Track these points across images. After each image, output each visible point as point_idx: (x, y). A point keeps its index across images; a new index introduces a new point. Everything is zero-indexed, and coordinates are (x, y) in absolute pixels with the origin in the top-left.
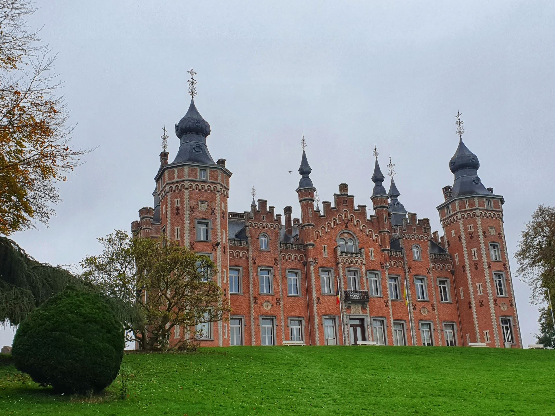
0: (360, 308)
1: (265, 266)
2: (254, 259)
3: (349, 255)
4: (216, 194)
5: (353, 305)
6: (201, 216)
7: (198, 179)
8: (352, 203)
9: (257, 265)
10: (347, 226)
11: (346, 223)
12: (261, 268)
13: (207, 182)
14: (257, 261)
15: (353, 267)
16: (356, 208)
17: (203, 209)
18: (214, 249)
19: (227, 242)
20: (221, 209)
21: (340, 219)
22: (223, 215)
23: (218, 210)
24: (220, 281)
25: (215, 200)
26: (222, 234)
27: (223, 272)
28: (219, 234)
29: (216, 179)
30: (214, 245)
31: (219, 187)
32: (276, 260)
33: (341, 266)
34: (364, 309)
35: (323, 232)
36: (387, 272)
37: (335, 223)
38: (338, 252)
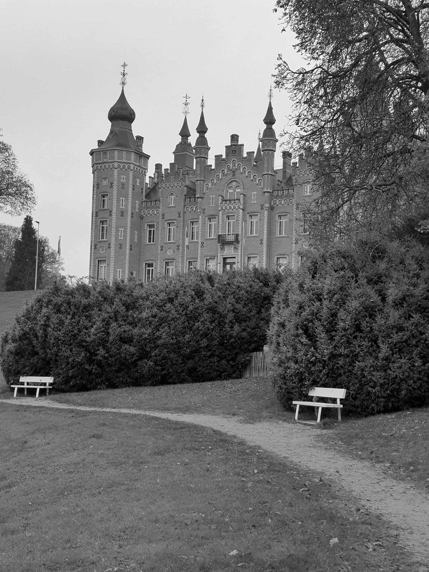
0: (233, 248)
1: (170, 220)
2: (163, 215)
3: (228, 202)
4: (114, 171)
5: (227, 246)
6: (103, 191)
7: (101, 162)
8: (241, 151)
9: (165, 219)
10: (234, 175)
11: (234, 172)
12: (168, 222)
13: (108, 163)
14: (165, 216)
15: (231, 213)
17: (105, 184)
18: (111, 215)
19: (126, 206)
20: (119, 181)
21: (229, 169)
22: (123, 186)
23: (115, 183)
24: (113, 239)
25: (113, 175)
26: (118, 201)
27: (117, 231)
28: (115, 202)
29: (114, 158)
30: (111, 212)
31: (116, 165)
32: (179, 213)
33: (221, 213)
34: (236, 248)
35: (213, 184)
36: (266, 213)
37: (224, 174)
38: (220, 201)
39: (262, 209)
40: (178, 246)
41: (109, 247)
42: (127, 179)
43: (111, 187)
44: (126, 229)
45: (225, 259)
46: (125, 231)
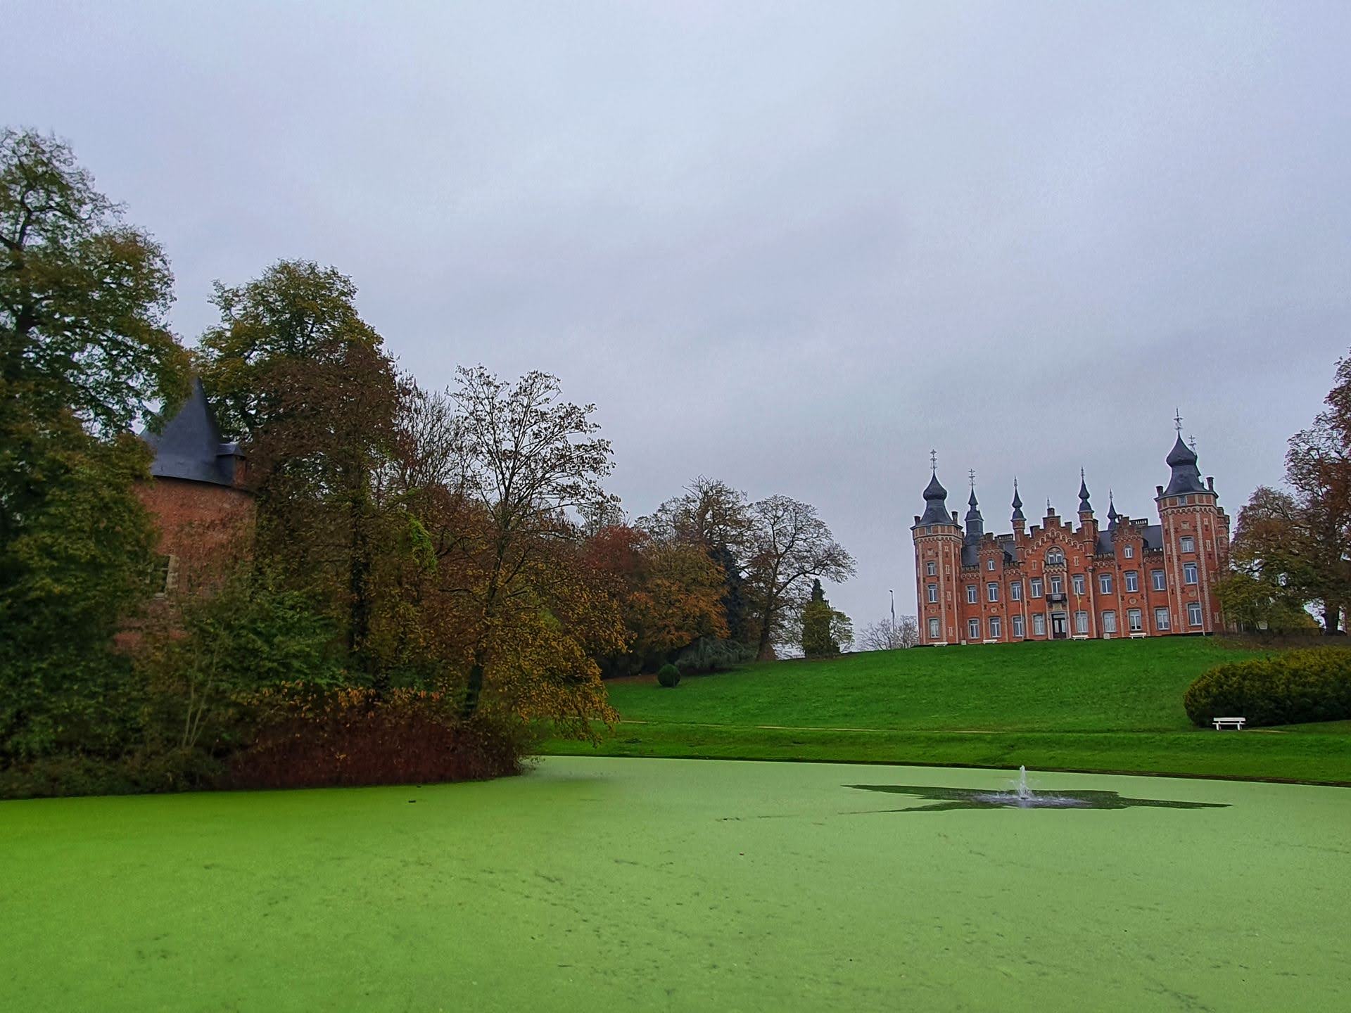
0: (1060, 606)
1: (991, 582)
2: (983, 578)
3: (1051, 566)
5: (1054, 604)
6: (929, 560)
7: (925, 535)
8: (1059, 523)
9: (986, 582)
10: (1054, 542)
11: (1053, 540)
12: (989, 584)
13: (931, 536)
14: (986, 579)
15: (1056, 575)
16: (1063, 525)
17: (930, 554)
18: (939, 580)
19: (951, 572)
20: (943, 551)
21: (1048, 537)
22: (946, 555)
23: (940, 553)
24: (943, 601)
25: (938, 546)
26: (944, 568)
27: (946, 594)
28: (941, 569)
29: (937, 532)
30: (938, 578)
31: (940, 537)
32: (1000, 576)
33: (1045, 576)
34: (1064, 606)
35: (1033, 550)
36: (1090, 574)
37: (1043, 542)
38: (1043, 565)
39: (1086, 571)
40: (1002, 605)
41: (940, 608)
42: (950, 549)
43: (937, 556)
44: (952, 592)
45: (1053, 615)
46: (952, 594)
